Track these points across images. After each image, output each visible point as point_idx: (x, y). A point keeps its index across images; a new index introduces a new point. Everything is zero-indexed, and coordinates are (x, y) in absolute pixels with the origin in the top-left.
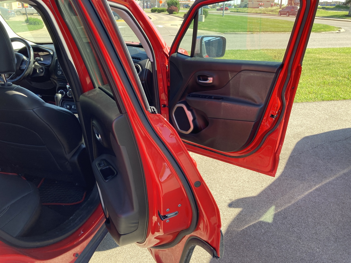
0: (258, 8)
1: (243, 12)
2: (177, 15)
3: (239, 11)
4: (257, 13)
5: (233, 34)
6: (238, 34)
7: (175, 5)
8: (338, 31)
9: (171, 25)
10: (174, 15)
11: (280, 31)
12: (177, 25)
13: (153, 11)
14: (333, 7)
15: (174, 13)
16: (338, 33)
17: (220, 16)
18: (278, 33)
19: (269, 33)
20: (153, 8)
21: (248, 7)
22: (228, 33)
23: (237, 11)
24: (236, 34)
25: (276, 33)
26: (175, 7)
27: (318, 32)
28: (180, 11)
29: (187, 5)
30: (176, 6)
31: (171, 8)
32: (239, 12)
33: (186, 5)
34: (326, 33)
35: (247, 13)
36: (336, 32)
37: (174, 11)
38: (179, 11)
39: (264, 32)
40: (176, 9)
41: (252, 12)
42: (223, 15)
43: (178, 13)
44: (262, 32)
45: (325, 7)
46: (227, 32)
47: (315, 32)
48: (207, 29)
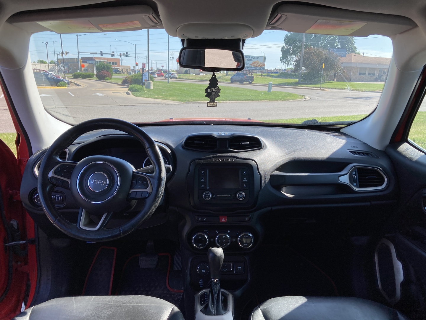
0: (199, 74)
1: (186, 79)
2: (111, 81)
3: (181, 77)
4: (202, 80)
5: (196, 103)
6: (202, 103)
7: (106, 70)
8: (304, 99)
9: (113, 93)
10: (107, 81)
11: (248, 99)
12: (121, 93)
13: (76, 77)
14: (277, 75)
15: (106, 78)
16: (304, 100)
17: (165, 82)
18: (245, 101)
19: (236, 101)
20: (75, 73)
21: (189, 73)
22: (190, 102)
23: (180, 77)
24: (200, 103)
25: (243, 101)
26: (106, 72)
27: (286, 100)
28: (113, 77)
29: (117, 69)
30: (108, 71)
31: (102, 73)
32: (182, 79)
33: (115, 70)
34: (293, 101)
35: (191, 79)
36: (303, 100)
37: (106, 77)
38: (111, 76)
39: (230, 101)
40: (109, 74)
41: (197, 79)
42: (168, 82)
43: (111, 78)
44: (228, 100)
45: (270, 75)
46: (188, 101)
47: (283, 100)
48: (162, 98)
